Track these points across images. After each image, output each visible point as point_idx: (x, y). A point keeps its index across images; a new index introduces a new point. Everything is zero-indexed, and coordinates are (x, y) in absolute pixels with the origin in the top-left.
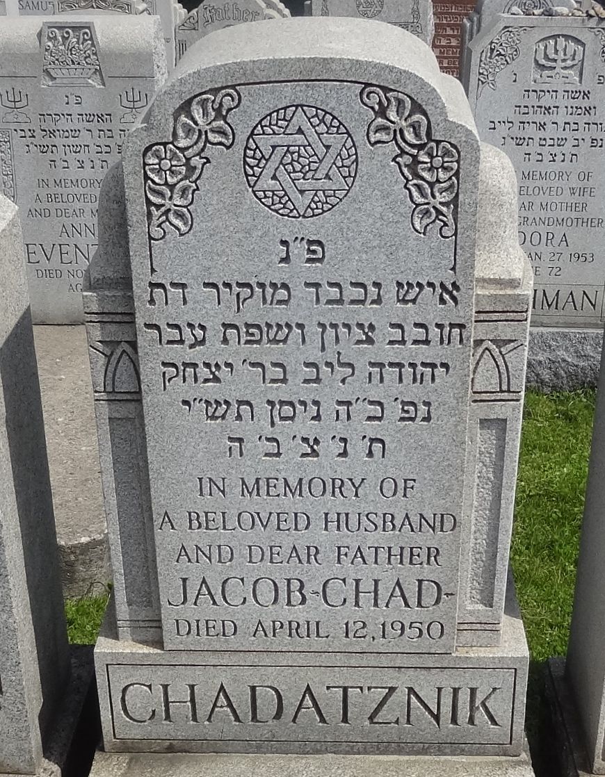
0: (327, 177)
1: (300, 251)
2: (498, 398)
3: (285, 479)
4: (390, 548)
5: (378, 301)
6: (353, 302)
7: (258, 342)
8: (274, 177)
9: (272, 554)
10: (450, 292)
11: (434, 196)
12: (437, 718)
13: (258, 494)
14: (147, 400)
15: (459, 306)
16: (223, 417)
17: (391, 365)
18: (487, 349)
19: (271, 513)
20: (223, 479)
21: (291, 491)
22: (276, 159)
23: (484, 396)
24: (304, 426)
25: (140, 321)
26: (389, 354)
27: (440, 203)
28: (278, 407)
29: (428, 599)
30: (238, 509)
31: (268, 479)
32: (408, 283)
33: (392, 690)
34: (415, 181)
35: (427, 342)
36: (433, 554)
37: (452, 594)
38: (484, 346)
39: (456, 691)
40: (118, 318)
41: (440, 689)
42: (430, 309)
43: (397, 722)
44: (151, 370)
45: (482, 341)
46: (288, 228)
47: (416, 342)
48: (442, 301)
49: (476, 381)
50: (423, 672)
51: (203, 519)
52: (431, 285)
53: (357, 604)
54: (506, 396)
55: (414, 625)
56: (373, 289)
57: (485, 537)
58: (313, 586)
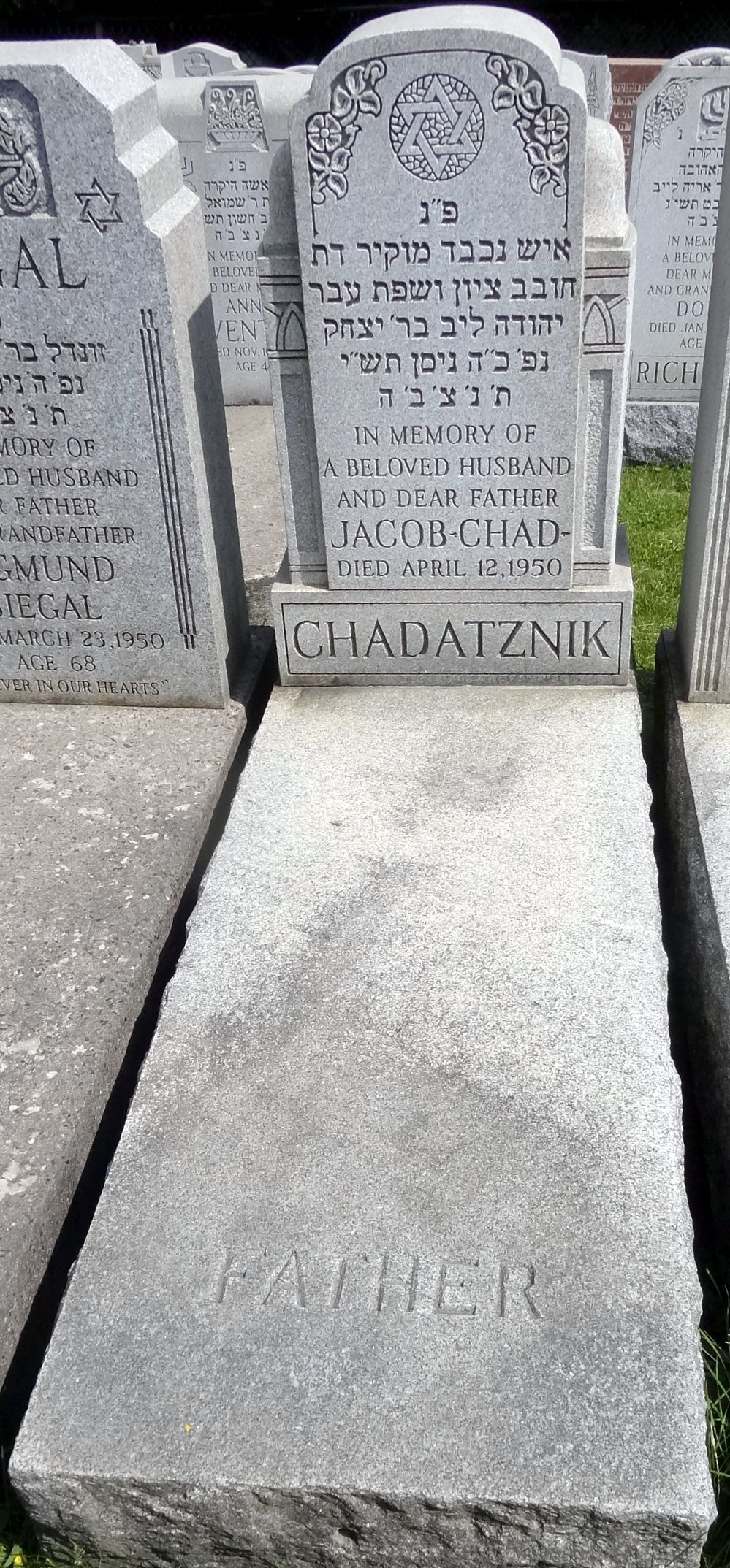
0: (459, 141)
1: (436, 211)
2: (605, 350)
3: (427, 427)
4: (515, 490)
5: (502, 258)
6: (482, 259)
7: (403, 298)
8: (415, 143)
9: (417, 497)
10: (563, 247)
11: (548, 158)
12: (557, 650)
13: (405, 442)
14: (312, 355)
15: (571, 261)
16: (375, 370)
17: (515, 318)
18: (595, 303)
19: (416, 459)
20: (376, 428)
21: (432, 438)
22: (416, 126)
23: (593, 348)
24: (442, 377)
25: (305, 281)
26: (512, 307)
27: (554, 164)
28: (420, 358)
29: (548, 539)
30: (389, 456)
31: (413, 427)
32: (528, 241)
33: (519, 624)
34: (532, 144)
35: (544, 296)
36: (552, 495)
37: (568, 533)
38: (593, 301)
39: (572, 624)
40: (287, 281)
41: (559, 623)
42: (547, 265)
43: (523, 655)
44: (314, 326)
45: (590, 296)
46: (428, 190)
47: (535, 296)
48: (556, 257)
49: (586, 334)
50: (545, 607)
51: (360, 466)
52: (547, 242)
53: (489, 544)
54: (611, 347)
55: (537, 563)
56: (498, 246)
57: (596, 482)
58: (453, 527)
